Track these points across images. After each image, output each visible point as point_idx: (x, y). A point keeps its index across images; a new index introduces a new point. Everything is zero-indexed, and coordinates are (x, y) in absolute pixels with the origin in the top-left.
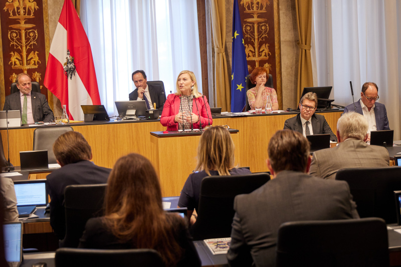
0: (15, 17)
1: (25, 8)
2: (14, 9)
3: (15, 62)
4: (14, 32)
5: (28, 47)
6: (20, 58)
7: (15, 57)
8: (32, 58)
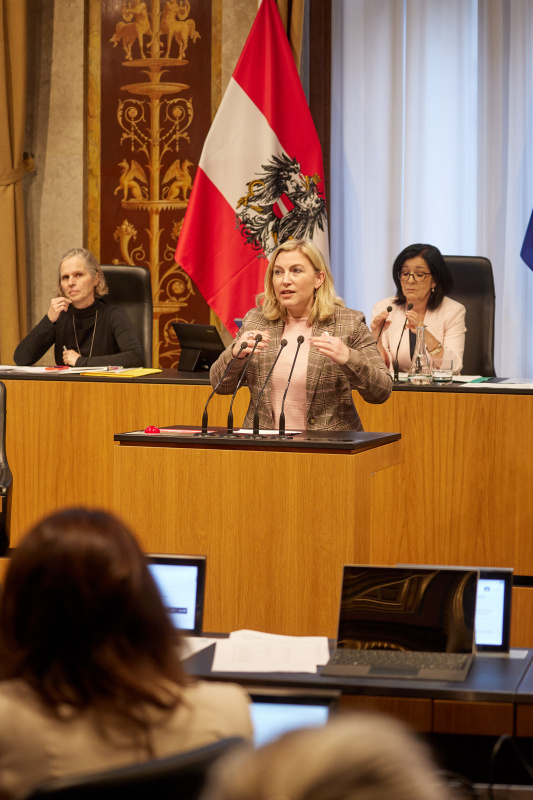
0: (137, 63)
1: (164, 38)
2: (137, 41)
3: (130, 190)
4: (131, 104)
5: (166, 149)
6: (142, 179)
7: (131, 176)
8: (174, 180)
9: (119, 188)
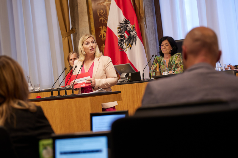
9: (100, 35)
